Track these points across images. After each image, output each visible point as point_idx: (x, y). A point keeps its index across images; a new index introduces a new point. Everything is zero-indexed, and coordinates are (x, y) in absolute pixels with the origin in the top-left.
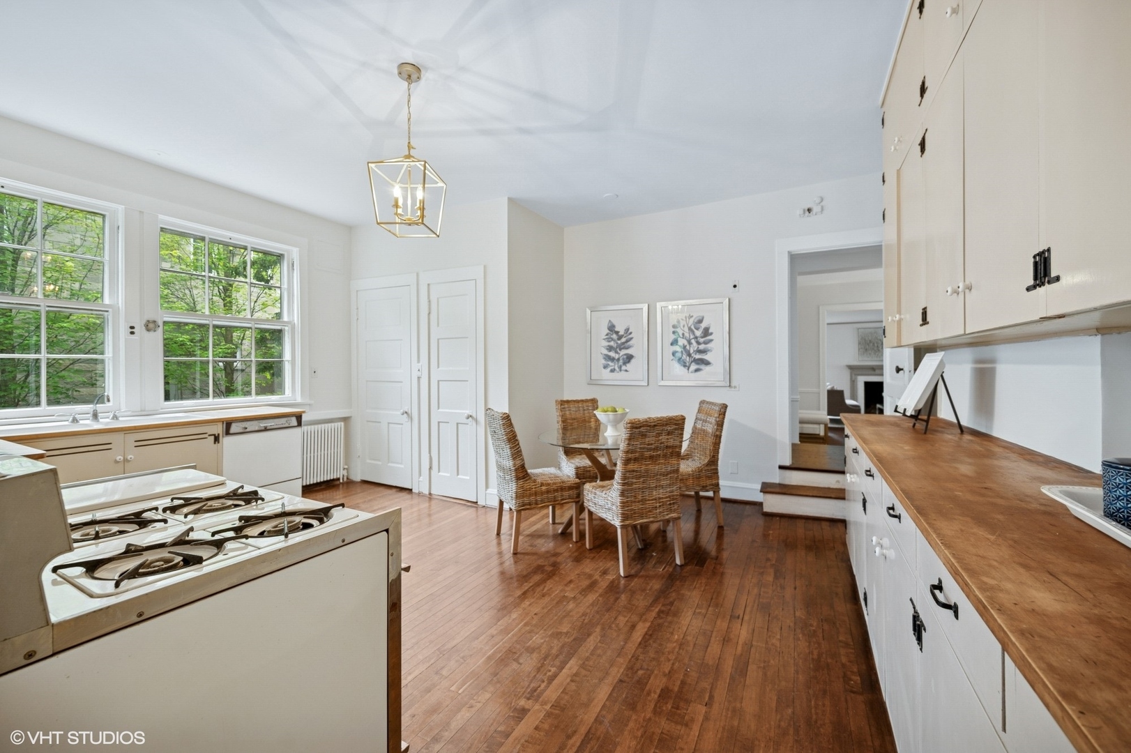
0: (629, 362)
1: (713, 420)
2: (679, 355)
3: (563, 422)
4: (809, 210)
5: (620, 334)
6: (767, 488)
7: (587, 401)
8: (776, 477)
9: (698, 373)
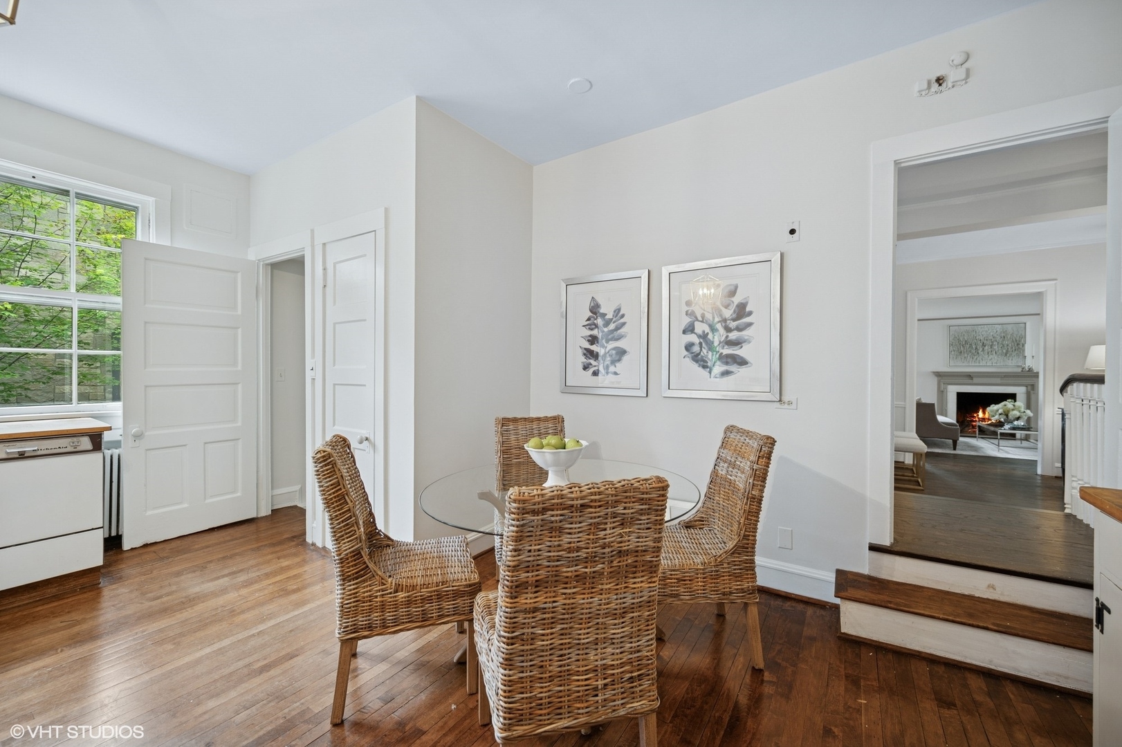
0: (619, 360)
1: (746, 465)
2: (696, 349)
3: (503, 452)
4: (940, 81)
5: (607, 317)
6: (848, 583)
7: (546, 419)
8: (864, 564)
9: (726, 379)
